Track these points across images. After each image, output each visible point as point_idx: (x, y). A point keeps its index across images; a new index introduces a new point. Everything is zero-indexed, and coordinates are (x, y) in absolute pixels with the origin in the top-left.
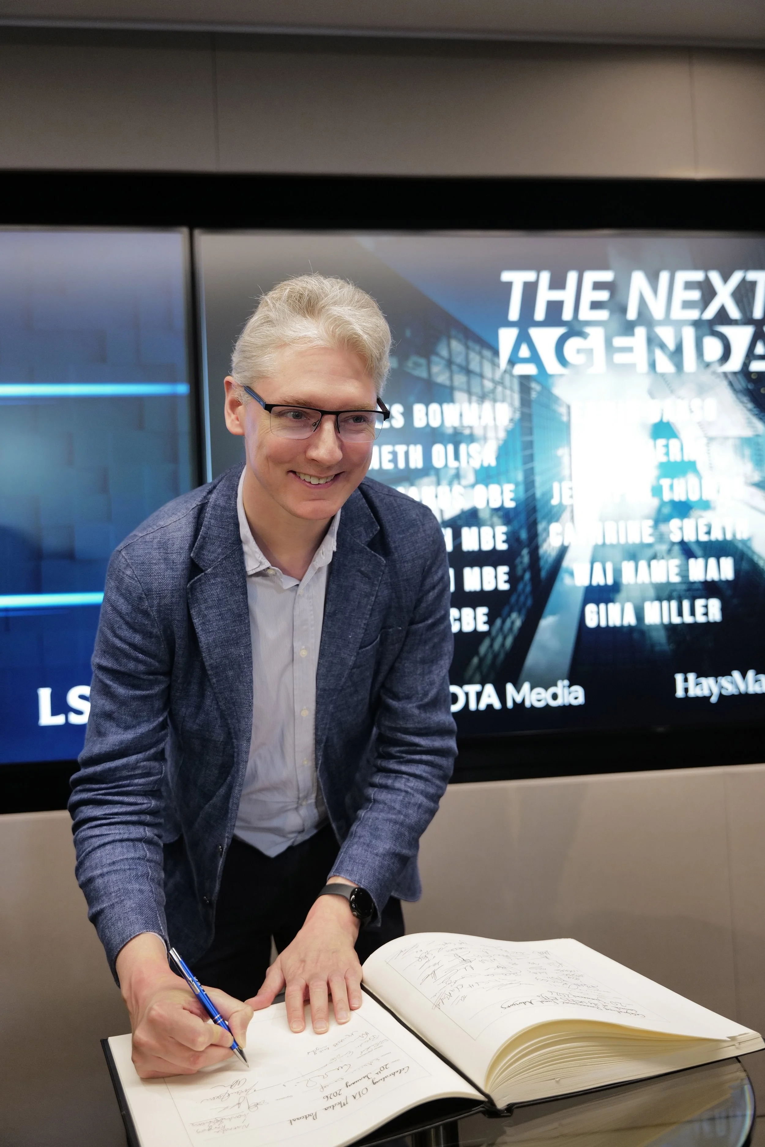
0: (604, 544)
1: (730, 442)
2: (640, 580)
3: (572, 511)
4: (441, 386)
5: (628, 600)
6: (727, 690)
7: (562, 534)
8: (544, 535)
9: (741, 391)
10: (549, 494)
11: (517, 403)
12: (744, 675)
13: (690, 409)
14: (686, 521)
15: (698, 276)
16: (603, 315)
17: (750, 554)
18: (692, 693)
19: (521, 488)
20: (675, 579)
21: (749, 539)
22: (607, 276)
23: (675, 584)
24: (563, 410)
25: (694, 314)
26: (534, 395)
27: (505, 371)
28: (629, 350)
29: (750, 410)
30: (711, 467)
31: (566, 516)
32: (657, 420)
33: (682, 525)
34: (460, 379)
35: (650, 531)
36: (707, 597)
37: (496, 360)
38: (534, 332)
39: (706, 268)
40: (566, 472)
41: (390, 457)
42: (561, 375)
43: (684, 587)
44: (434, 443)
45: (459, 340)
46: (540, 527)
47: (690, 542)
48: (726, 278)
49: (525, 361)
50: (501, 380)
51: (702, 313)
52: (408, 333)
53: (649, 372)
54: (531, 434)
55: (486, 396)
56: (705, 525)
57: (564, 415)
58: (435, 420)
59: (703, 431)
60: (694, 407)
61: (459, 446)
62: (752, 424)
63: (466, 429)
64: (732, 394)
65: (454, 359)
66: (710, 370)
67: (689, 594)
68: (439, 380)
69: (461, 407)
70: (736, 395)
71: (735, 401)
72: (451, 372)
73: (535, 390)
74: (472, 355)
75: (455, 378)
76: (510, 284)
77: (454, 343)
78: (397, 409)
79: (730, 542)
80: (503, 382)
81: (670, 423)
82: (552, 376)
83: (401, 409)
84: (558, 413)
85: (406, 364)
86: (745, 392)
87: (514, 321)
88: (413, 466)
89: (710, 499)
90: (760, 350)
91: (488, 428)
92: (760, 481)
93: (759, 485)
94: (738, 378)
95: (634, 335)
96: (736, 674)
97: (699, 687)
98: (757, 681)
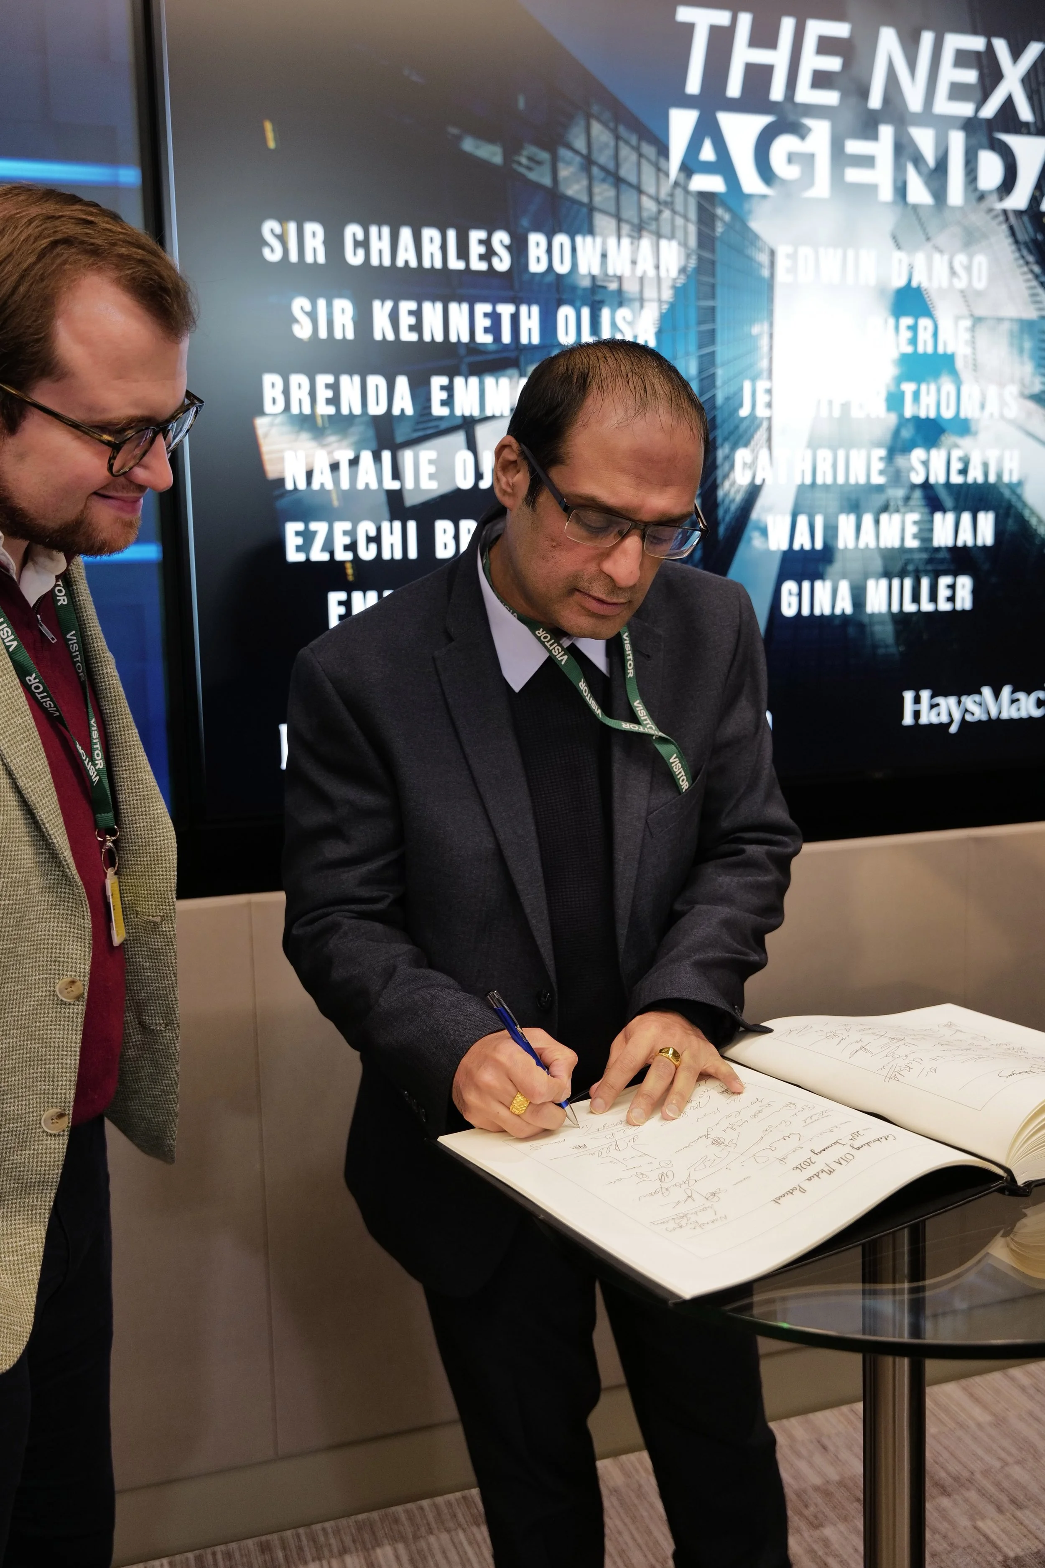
0: (814, 484)
1: (1006, 326)
2: (862, 545)
3: (769, 429)
4: (573, 201)
5: (844, 576)
6: (973, 714)
7: (752, 466)
8: (726, 467)
9: (1026, 244)
10: (735, 401)
11: (693, 241)
12: (997, 694)
13: (952, 268)
14: (934, 452)
15: (977, 43)
16: (830, 98)
17: (1019, 506)
18: (924, 720)
20: (912, 543)
21: (1020, 483)
22: (840, 30)
23: (911, 550)
24: (764, 258)
25: (966, 109)
26: (720, 229)
27: (676, 184)
28: (868, 161)
29: (1037, 277)
30: (975, 367)
31: (760, 436)
32: (901, 282)
33: (928, 459)
34: (604, 193)
35: (881, 465)
36: (955, 574)
37: (662, 161)
38: (727, 121)
39: (989, 34)
40: (764, 364)
41: (487, 323)
42: (764, 197)
43: (924, 556)
44: (560, 303)
45: (605, 124)
46: (721, 454)
47: (937, 483)
48: (1016, 54)
49: (708, 168)
50: (669, 199)
51: (977, 110)
52: (521, 103)
53: (895, 202)
54: (713, 296)
55: (646, 226)
56: (960, 459)
57: (764, 267)
58: (562, 262)
59: (968, 306)
60: (958, 268)
61: (600, 309)
62: (1038, 298)
63: (612, 282)
64: (1014, 247)
65: (595, 156)
66: (985, 205)
67: (929, 567)
68: (570, 192)
69: (604, 244)
70: (1019, 250)
71: (1016, 259)
72: (590, 178)
73: (722, 220)
74: (625, 151)
75: (597, 190)
76: (689, 28)
77: (596, 128)
78: (501, 238)
79: (994, 487)
80: (672, 203)
81: (923, 289)
82: (750, 196)
83: (507, 240)
84: (755, 261)
85: (516, 158)
86: (1031, 245)
87: (692, 97)
88: (524, 340)
89: (970, 417)
91: (646, 282)
92: (1041, 392)
93: (1040, 399)
94: (1022, 221)
95: (875, 137)
96: (987, 691)
97: (935, 711)
98: (1013, 701)
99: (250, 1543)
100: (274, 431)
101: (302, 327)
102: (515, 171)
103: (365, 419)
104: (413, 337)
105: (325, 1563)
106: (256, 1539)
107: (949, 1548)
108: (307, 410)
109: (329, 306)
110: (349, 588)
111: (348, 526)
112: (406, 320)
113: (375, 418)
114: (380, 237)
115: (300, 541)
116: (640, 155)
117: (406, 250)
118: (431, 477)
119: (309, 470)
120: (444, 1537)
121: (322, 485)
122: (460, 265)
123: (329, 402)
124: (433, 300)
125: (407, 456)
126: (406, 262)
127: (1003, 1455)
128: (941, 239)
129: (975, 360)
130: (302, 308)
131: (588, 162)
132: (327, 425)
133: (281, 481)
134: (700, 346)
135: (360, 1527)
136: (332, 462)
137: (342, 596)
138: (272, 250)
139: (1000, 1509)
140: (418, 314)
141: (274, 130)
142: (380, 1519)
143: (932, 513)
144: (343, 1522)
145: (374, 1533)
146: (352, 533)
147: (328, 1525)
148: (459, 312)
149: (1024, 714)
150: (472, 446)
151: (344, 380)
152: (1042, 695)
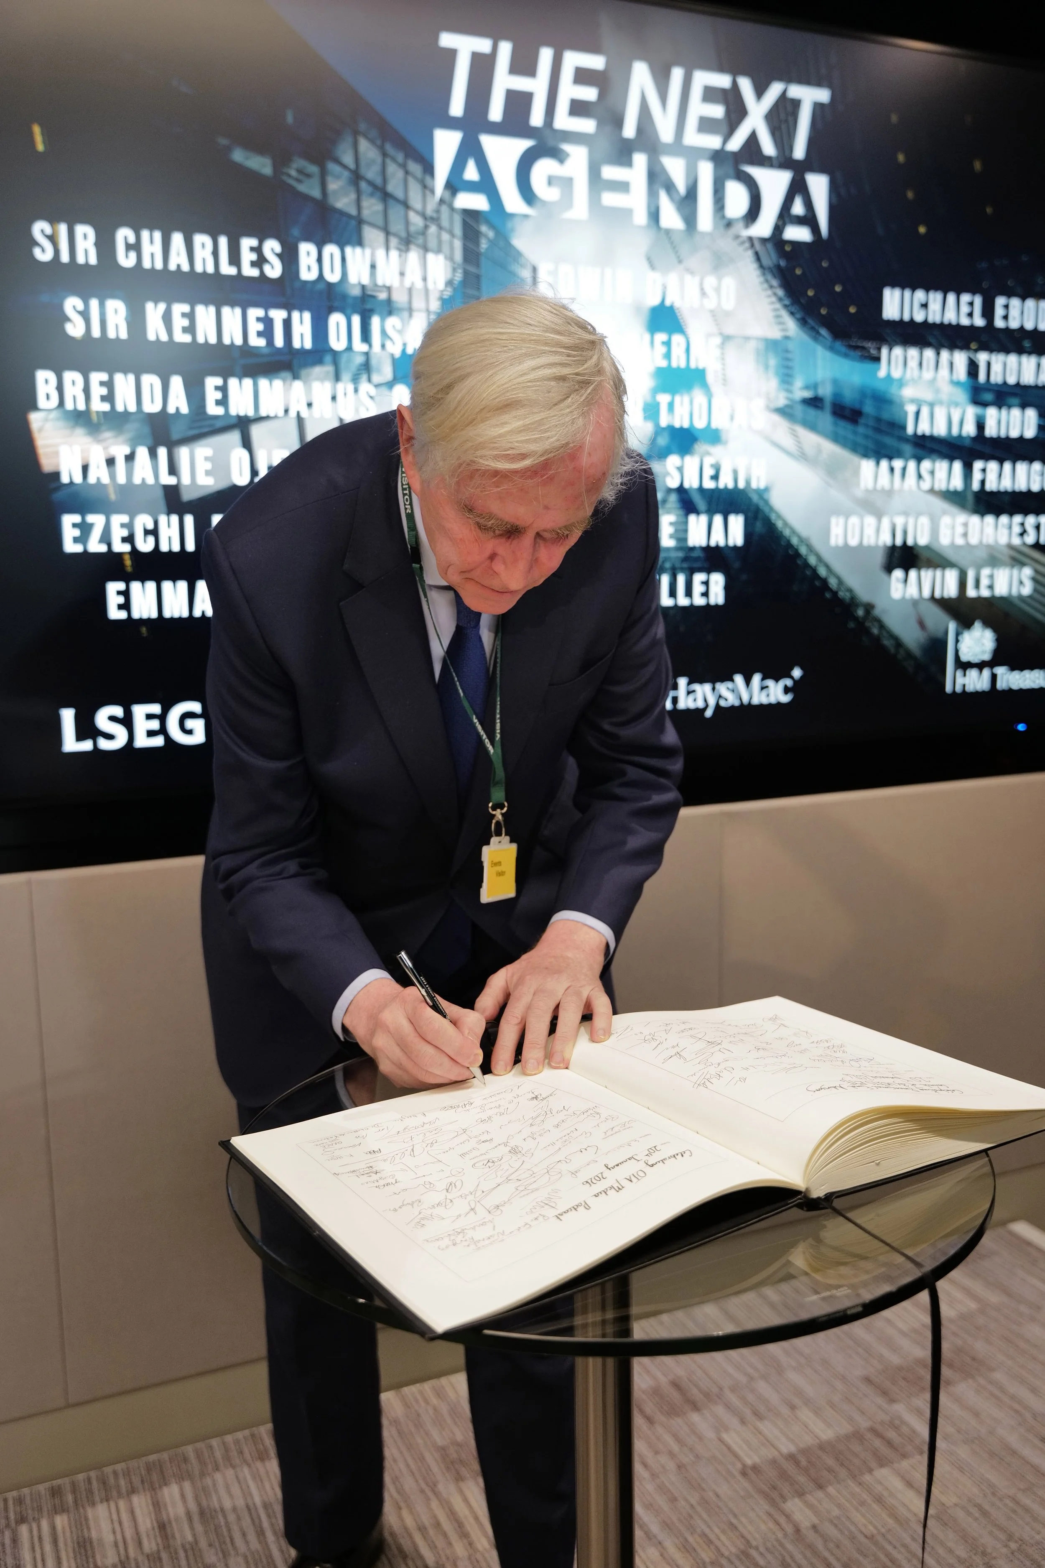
1: (753, 344)
4: (342, 213)
6: (726, 700)
9: (770, 270)
11: (458, 256)
12: (748, 681)
13: (702, 289)
14: (688, 459)
15: (723, 81)
16: (587, 125)
17: (766, 510)
18: (682, 705)
20: (669, 543)
21: (767, 489)
22: (596, 62)
23: (668, 549)
24: (526, 274)
25: (713, 142)
26: (484, 245)
27: (442, 201)
28: (623, 187)
29: (780, 300)
30: (725, 381)
32: (655, 301)
33: (682, 465)
34: (372, 207)
36: (709, 571)
37: (428, 179)
38: (490, 143)
39: (735, 71)
41: (260, 327)
42: (526, 216)
43: (681, 554)
44: (331, 310)
45: (372, 141)
47: (691, 488)
48: (760, 91)
49: (472, 187)
50: (435, 215)
51: (725, 141)
52: (290, 118)
53: (648, 226)
55: (412, 239)
56: (712, 466)
57: (527, 281)
58: (332, 271)
59: (717, 325)
60: (708, 289)
61: (370, 318)
62: (781, 320)
63: (381, 291)
64: (759, 272)
65: (363, 171)
66: (732, 231)
67: (685, 565)
68: (339, 205)
69: (373, 255)
70: (764, 274)
71: (761, 283)
72: (359, 192)
73: (486, 236)
74: (392, 168)
75: (365, 204)
76: (452, 54)
77: (364, 145)
78: (272, 246)
79: (743, 492)
80: (438, 219)
81: (675, 308)
82: (512, 216)
83: (278, 248)
84: (518, 277)
85: (285, 170)
86: (775, 270)
87: (456, 119)
88: (297, 344)
89: (720, 427)
90: (798, 208)
91: (414, 293)
92: (787, 406)
93: (785, 412)
94: (766, 248)
95: (629, 163)
96: (739, 679)
97: (691, 697)
98: (763, 688)
99: (42, 1488)
100: (49, 426)
101: (74, 326)
102: (284, 182)
103: (140, 416)
104: (187, 338)
105: (112, 1504)
106: (47, 1485)
107: (693, 1459)
108: (81, 407)
109: (102, 306)
110: (127, 579)
111: (125, 519)
112: (180, 323)
113: (151, 416)
114: (152, 242)
115: (77, 533)
116: (407, 173)
117: (178, 254)
118: (208, 473)
119: (85, 464)
120: (230, 1473)
121: (98, 479)
122: (232, 271)
123: (103, 399)
124: (206, 303)
125: (183, 453)
126: (179, 266)
127: (750, 1371)
128: (692, 262)
129: (724, 375)
130: (74, 307)
131: (356, 177)
132: (102, 421)
133: (56, 475)
135: (149, 1468)
136: (108, 457)
137: (121, 586)
138: (43, 250)
139: (743, 1421)
140: (191, 316)
141: (43, 134)
142: (170, 1459)
143: (687, 515)
144: (133, 1464)
145: (162, 1472)
146: (129, 526)
147: (119, 1467)
148: (231, 316)
149: (773, 700)
150: (247, 444)
151: (119, 378)
152: (789, 682)
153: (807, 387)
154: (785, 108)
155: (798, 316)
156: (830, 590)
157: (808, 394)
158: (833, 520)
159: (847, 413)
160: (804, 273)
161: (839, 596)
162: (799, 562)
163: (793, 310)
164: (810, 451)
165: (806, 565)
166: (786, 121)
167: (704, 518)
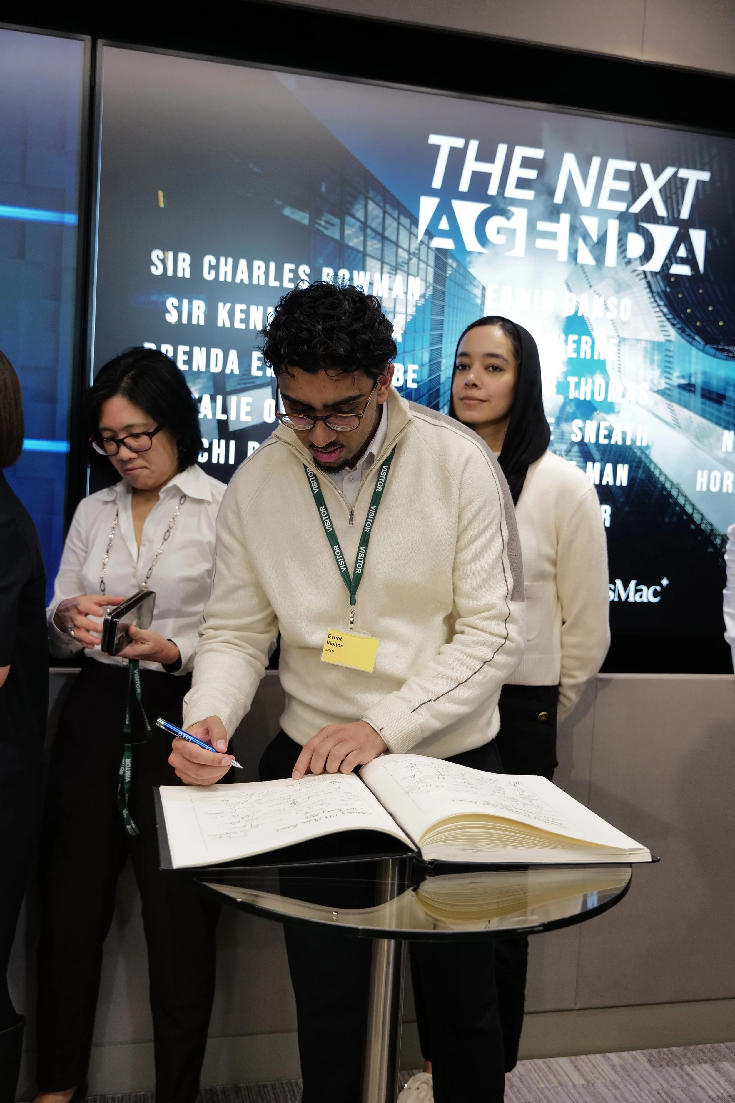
1: (642, 344)
4: (353, 249)
9: (659, 294)
11: (431, 279)
12: (626, 586)
13: (605, 305)
14: (588, 422)
15: (630, 166)
16: (529, 195)
17: (647, 461)
19: (426, 369)
21: (648, 447)
22: (538, 153)
24: (478, 292)
25: (621, 207)
26: (449, 272)
27: (422, 243)
28: (552, 236)
29: (665, 315)
30: (620, 369)
32: (571, 313)
33: (585, 427)
34: (373, 245)
37: (413, 228)
38: (457, 205)
39: (639, 160)
42: (480, 254)
45: (377, 204)
47: (589, 443)
48: (657, 174)
49: (444, 234)
50: (417, 252)
51: (628, 207)
52: (323, 189)
53: (568, 262)
54: (442, 314)
55: (400, 267)
56: (606, 429)
57: (478, 297)
59: (616, 330)
60: (609, 305)
62: (665, 329)
64: (650, 295)
65: (369, 223)
66: (631, 267)
68: (351, 244)
70: (654, 297)
71: (651, 303)
72: (365, 236)
73: (451, 266)
75: (369, 243)
76: (437, 148)
77: (371, 205)
78: (304, 269)
79: (630, 448)
80: (419, 254)
81: (585, 317)
82: (470, 253)
83: (308, 271)
84: (472, 293)
85: (318, 221)
86: (661, 294)
87: (436, 190)
89: (614, 401)
90: (682, 252)
91: (398, 302)
92: (666, 388)
93: (664, 393)
94: (657, 279)
95: (558, 221)
96: (619, 583)
101: (171, 316)
102: (317, 229)
103: (208, 374)
104: (243, 326)
109: (190, 303)
113: (214, 374)
114: (226, 265)
117: (242, 273)
118: (248, 414)
122: (277, 284)
123: (185, 362)
125: (233, 400)
126: (242, 280)
128: (600, 287)
129: (619, 364)
130: (173, 304)
131: (365, 226)
134: (432, 345)
138: (157, 268)
140: (246, 312)
141: (164, 197)
143: (586, 462)
149: (645, 600)
151: (196, 349)
152: (658, 588)
153: (683, 377)
154: (676, 185)
155: (679, 326)
156: (695, 523)
157: (683, 381)
158: (700, 472)
159: (714, 396)
160: (684, 296)
161: (702, 528)
162: (671, 500)
163: (675, 322)
164: (683, 422)
165: (676, 503)
166: (676, 193)
167: (598, 465)
